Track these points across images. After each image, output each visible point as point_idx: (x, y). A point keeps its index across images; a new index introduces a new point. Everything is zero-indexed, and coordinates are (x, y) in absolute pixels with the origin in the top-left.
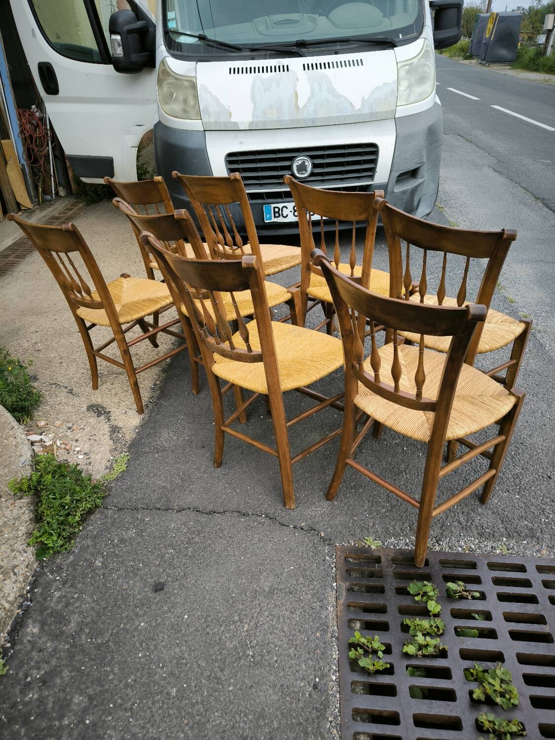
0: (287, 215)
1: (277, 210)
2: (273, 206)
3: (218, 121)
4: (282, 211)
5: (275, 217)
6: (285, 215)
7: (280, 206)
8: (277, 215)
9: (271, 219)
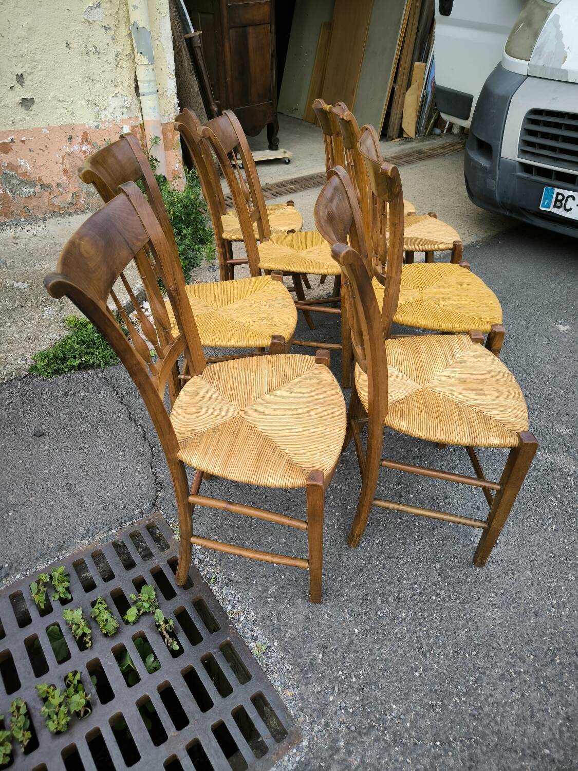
0: (571, 209)
1: (560, 197)
2: (557, 190)
3: (546, 65)
4: (566, 201)
5: (555, 206)
6: (568, 207)
7: (567, 193)
8: (558, 204)
9: (549, 208)
